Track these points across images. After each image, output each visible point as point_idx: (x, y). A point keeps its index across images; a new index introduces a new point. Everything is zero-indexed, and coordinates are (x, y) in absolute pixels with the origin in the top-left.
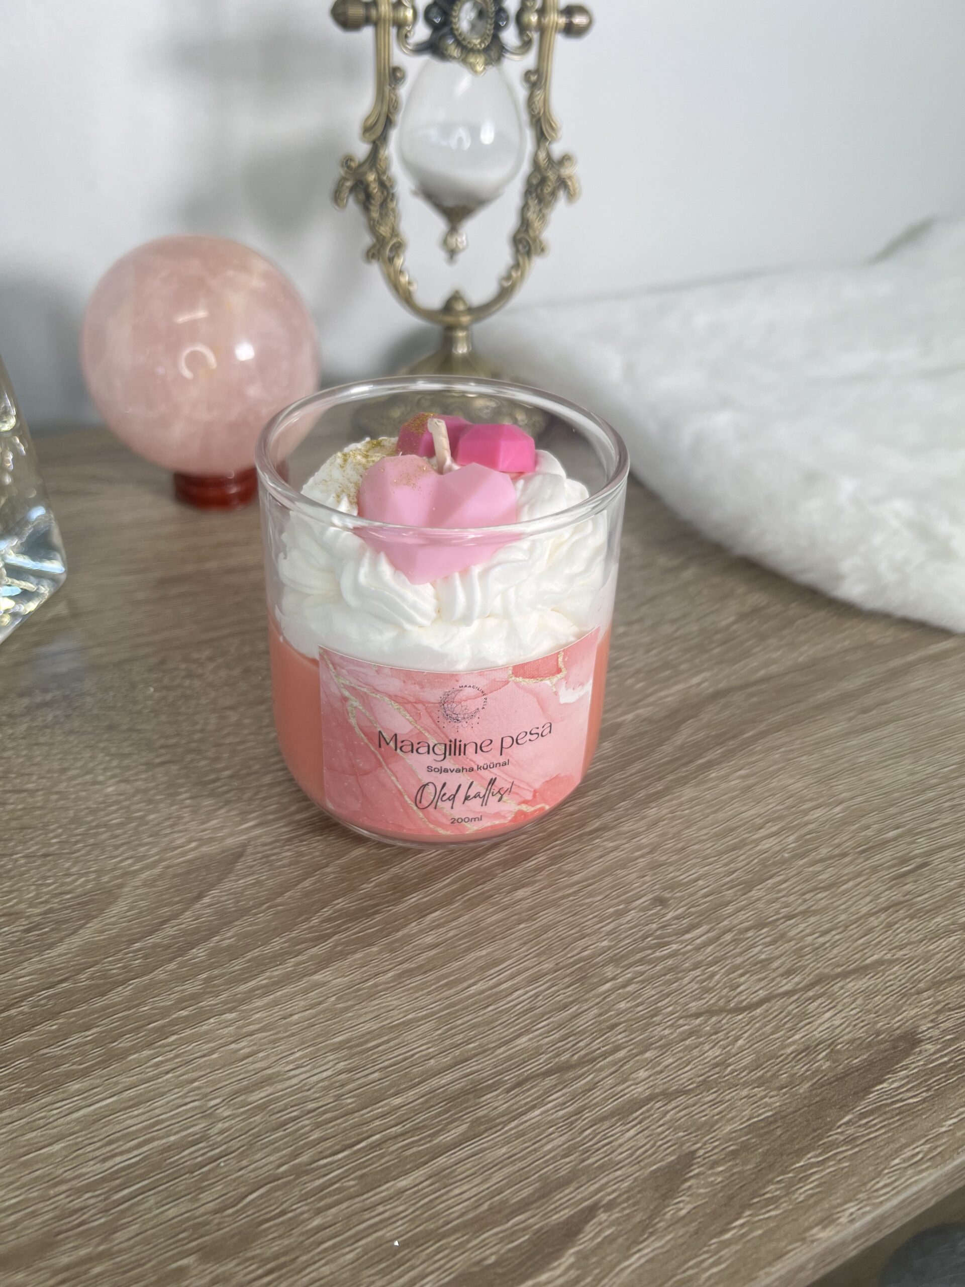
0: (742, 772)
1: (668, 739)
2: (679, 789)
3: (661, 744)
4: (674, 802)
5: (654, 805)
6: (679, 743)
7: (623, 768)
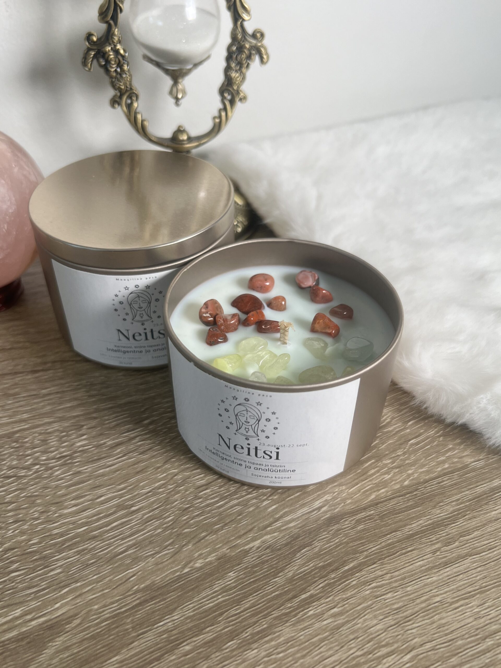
0: (336, 610)
1: (282, 570)
2: (280, 628)
3: (275, 576)
4: (273, 643)
5: (255, 645)
6: (290, 574)
7: (238, 602)
